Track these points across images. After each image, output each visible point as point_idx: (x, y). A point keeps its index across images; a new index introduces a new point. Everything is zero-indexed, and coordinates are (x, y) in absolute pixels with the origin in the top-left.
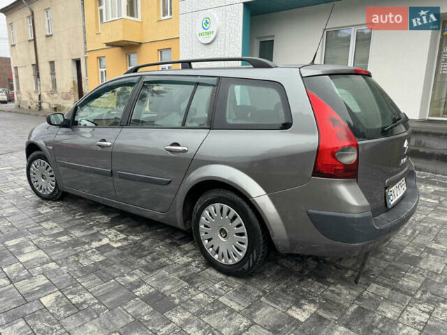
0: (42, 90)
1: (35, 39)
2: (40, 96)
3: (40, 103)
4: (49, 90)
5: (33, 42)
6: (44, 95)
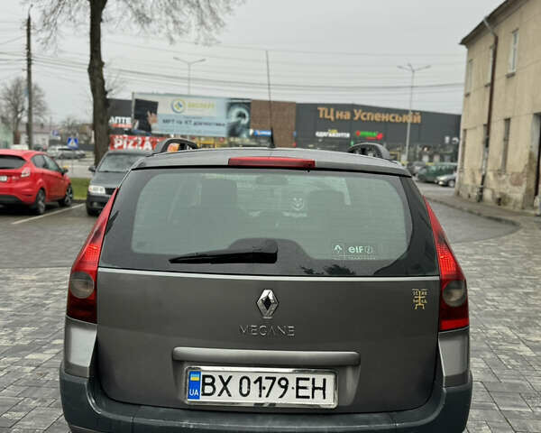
0: (489, 168)
1: (492, 84)
2: (484, 177)
3: (482, 190)
4: (496, 169)
5: (489, 88)
6: (490, 175)
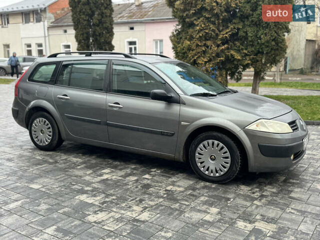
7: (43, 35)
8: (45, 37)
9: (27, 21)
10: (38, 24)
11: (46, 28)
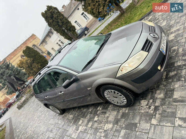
7: (57, 37)
8: (59, 37)
9: (50, 37)
10: (53, 35)
11: (56, 34)
